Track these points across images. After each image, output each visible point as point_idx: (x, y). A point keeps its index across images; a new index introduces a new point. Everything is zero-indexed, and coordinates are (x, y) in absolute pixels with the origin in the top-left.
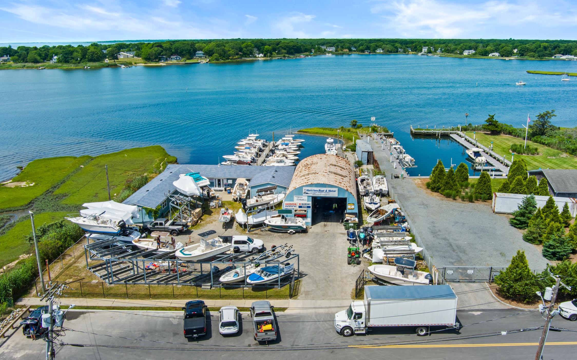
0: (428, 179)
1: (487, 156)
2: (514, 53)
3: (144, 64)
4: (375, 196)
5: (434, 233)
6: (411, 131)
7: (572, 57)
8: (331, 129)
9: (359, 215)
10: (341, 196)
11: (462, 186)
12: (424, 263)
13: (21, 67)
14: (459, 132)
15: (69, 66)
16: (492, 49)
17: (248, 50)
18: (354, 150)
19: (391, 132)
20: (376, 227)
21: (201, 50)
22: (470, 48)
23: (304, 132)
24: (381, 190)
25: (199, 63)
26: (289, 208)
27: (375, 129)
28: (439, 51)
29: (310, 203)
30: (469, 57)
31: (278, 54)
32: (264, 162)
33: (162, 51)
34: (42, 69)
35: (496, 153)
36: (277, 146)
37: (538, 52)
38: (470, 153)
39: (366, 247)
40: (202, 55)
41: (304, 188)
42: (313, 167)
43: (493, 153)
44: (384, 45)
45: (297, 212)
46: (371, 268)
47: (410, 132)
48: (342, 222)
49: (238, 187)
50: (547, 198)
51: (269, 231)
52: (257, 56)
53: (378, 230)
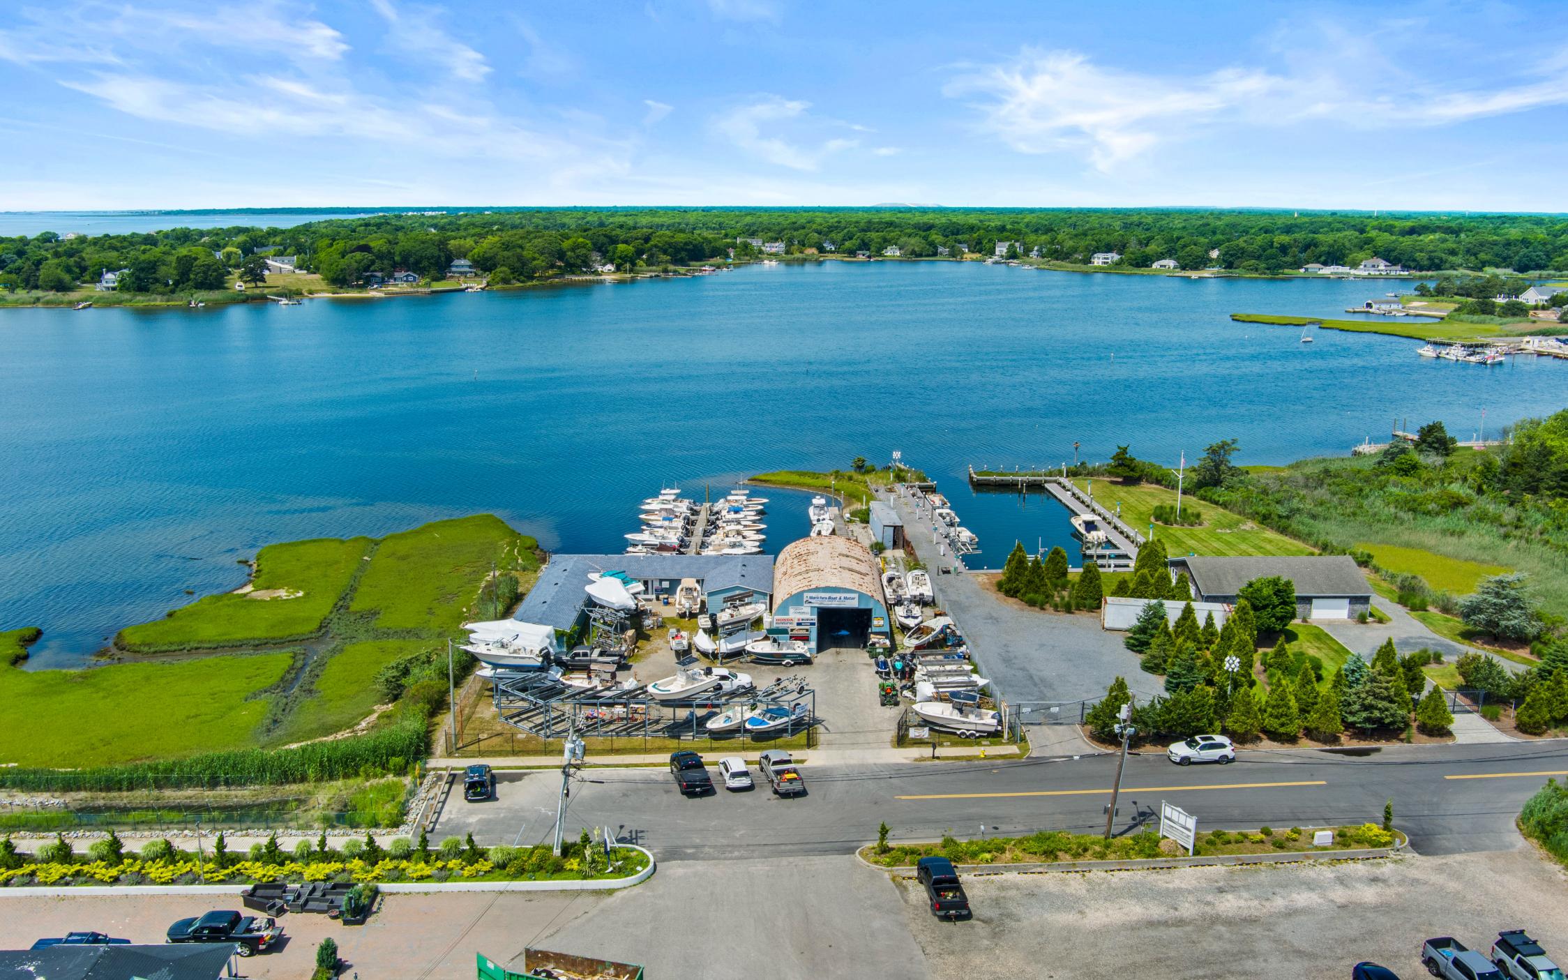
0: (999, 573)
1: (1109, 528)
2: (1211, 260)
3: (331, 295)
4: (913, 605)
5: (1007, 661)
6: (971, 478)
7: (1346, 269)
8: (814, 475)
9: (890, 635)
10: (863, 607)
11: (1056, 586)
12: (991, 700)
13: (30, 303)
14: (1062, 480)
15: (149, 300)
16: (1159, 250)
17: (578, 257)
18: (865, 521)
19: (932, 481)
20: (919, 652)
21: (464, 256)
22: (1109, 249)
23: (761, 481)
24: (922, 595)
25: (463, 290)
26: (782, 626)
27: (903, 474)
28: (1034, 254)
29: (815, 617)
30: (1106, 271)
31: (649, 263)
32: (703, 545)
33: (373, 262)
34: (84, 308)
35: (1128, 524)
36: (717, 513)
37: (1267, 259)
38: (1077, 523)
39: (904, 682)
40: (468, 269)
41: (805, 595)
42: (812, 559)
43: (1119, 524)
44: (903, 239)
45: (794, 632)
46: (917, 707)
47: (967, 480)
48: (865, 646)
49: (684, 593)
50: (1181, 604)
51: (752, 662)
52: (600, 270)
53: (923, 656)
